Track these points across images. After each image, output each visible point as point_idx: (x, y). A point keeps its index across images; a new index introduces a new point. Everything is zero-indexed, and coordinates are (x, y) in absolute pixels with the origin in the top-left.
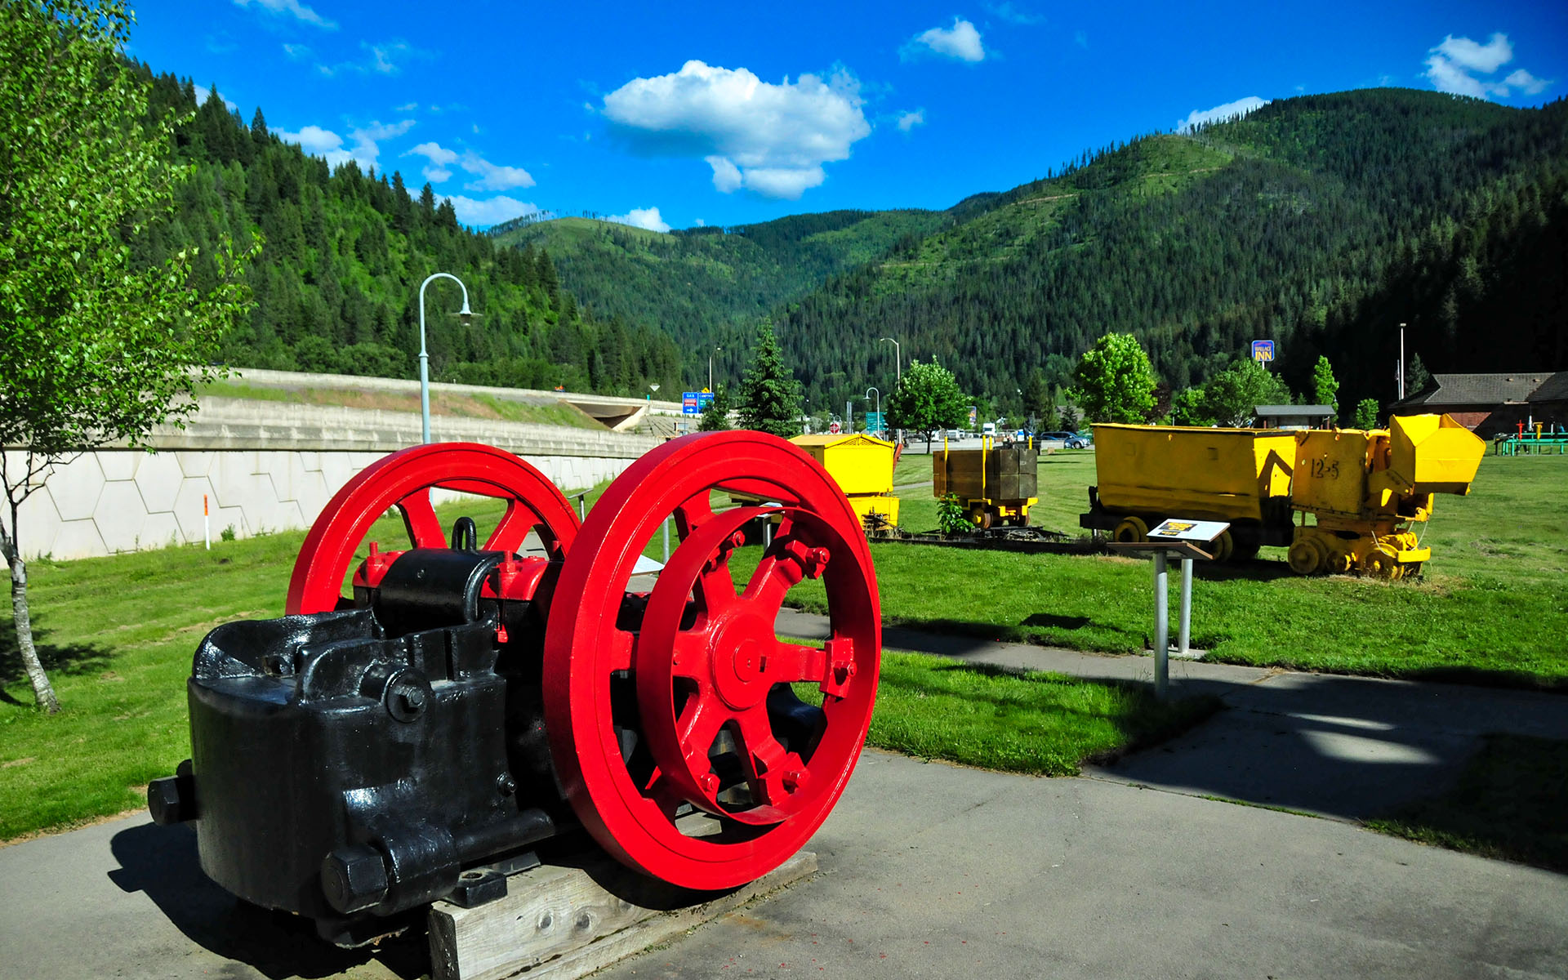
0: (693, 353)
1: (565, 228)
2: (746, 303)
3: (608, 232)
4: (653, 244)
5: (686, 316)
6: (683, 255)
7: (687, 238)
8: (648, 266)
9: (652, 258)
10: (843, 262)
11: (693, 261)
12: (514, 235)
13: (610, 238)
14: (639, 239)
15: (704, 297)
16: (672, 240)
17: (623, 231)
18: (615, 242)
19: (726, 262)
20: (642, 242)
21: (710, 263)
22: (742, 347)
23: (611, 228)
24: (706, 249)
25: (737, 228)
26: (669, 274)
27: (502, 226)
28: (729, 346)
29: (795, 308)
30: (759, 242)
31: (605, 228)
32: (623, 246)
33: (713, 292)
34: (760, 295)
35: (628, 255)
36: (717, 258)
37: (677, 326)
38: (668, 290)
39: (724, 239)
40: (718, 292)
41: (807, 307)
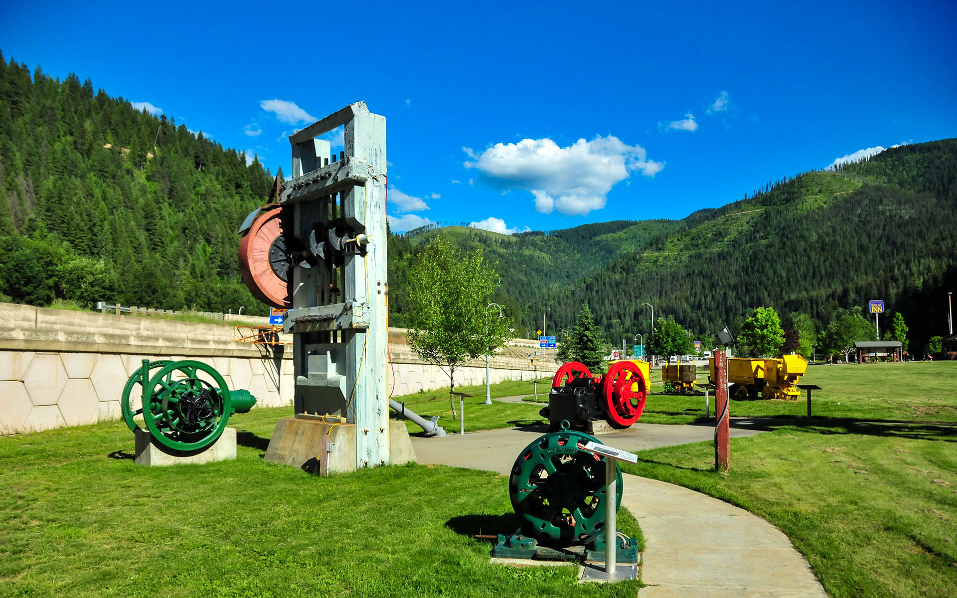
0: (526, 308)
1: (450, 233)
2: (559, 277)
3: (476, 235)
4: (503, 242)
5: (523, 285)
6: (521, 248)
7: (523, 238)
8: (500, 255)
9: (502, 251)
10: (618, 252)
11: (527, 252)
12: (419, 236)
13: (477, 238)
14: (494, 239)
15: (533, 273)
16: (514, 239)
17: (485, 234)
18: (480, 241)
19: (547, 253)
20: (496, 241)
21: (537, 253)
22: (557, 304)
23: (478, 232)
24: (534, 245)
25: (554, 232)
26: (512, 259)
27: (413, 231)
28: (549, 304)
29: (589, 280)
30: (567, 240)
31: (474, 233)
32: (485, 243)
33: (539, 271)
34: (568, 272)
35: (487, 248)
36: (541, 251)
37: (517, 291)
38: (512, 270)
39: (545, 239)
40: (542, 271)
41: (596, 279)
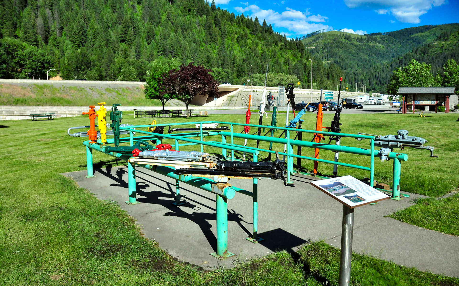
0: (365, 73)
1: (329, 35)
2: (388, 57)
3: (343, 35)
4: (358, 39)
5: (366, 61)
6: (368, 42)
7: (370, 37)
8: (355, 46)
9: (357, 43)
10: (424, 43)
11: (371, 44)
12: (314, 37)
13: (344, 37)
14: (353, 37)
15: (373, 55)
16: (364, 37)
17: (348, 35)
18: (345, 38)
19: (382, 44)
20: (354, 38)
21: (377, 44)
22: (382, 71)
23: (344, 34)
24: (376, 40)
25: (387, 33)
26: (363, 48)
27: (310, 34)
28: (377, 71)
29: (401, 58)
30: (394, 37)
31: (342, 34)
32: (348, 39)
33: (377, 54)
34: (393, 54)
35: (349, 42)
36: (379, 43)
37: (362, 64)
38: (361, 54)
39: (382, 37)
40: (379, 54)
41: (405, 58)
